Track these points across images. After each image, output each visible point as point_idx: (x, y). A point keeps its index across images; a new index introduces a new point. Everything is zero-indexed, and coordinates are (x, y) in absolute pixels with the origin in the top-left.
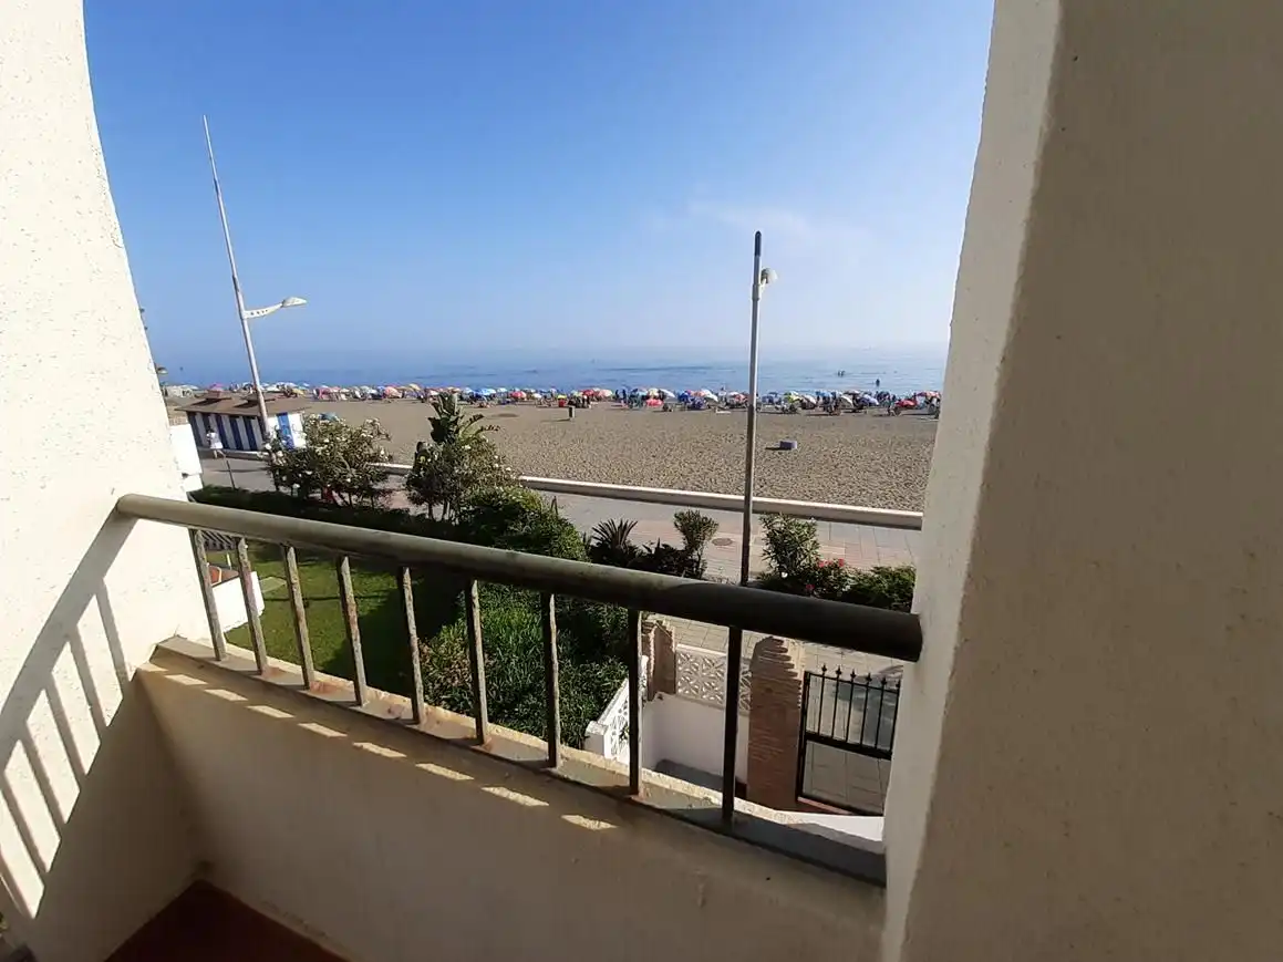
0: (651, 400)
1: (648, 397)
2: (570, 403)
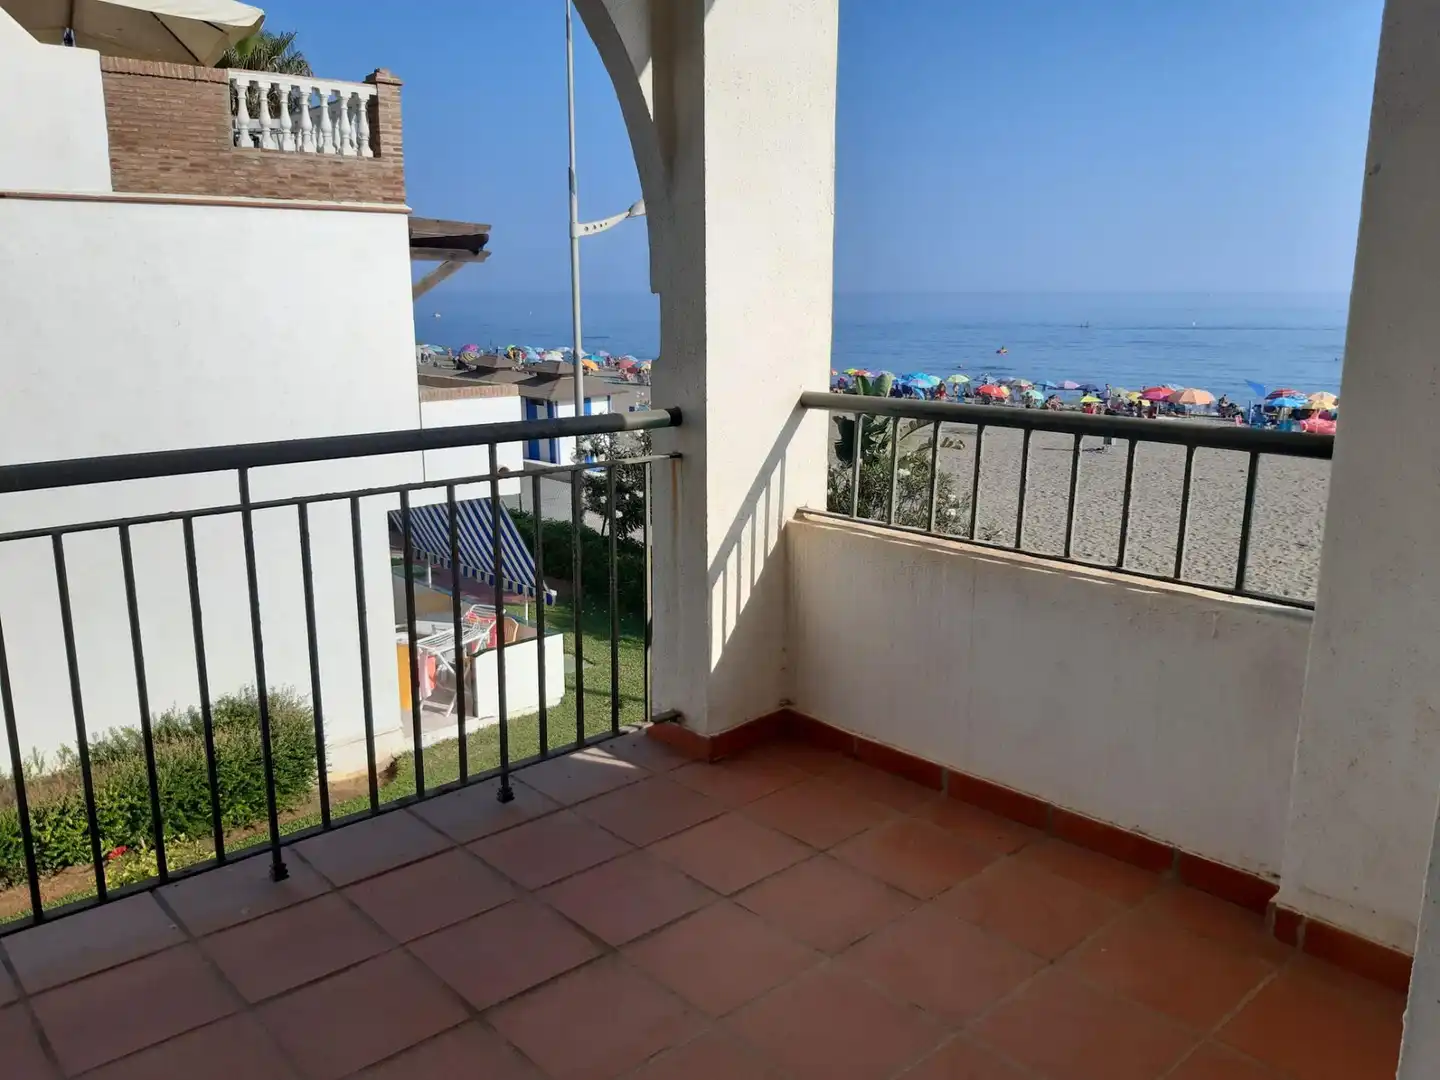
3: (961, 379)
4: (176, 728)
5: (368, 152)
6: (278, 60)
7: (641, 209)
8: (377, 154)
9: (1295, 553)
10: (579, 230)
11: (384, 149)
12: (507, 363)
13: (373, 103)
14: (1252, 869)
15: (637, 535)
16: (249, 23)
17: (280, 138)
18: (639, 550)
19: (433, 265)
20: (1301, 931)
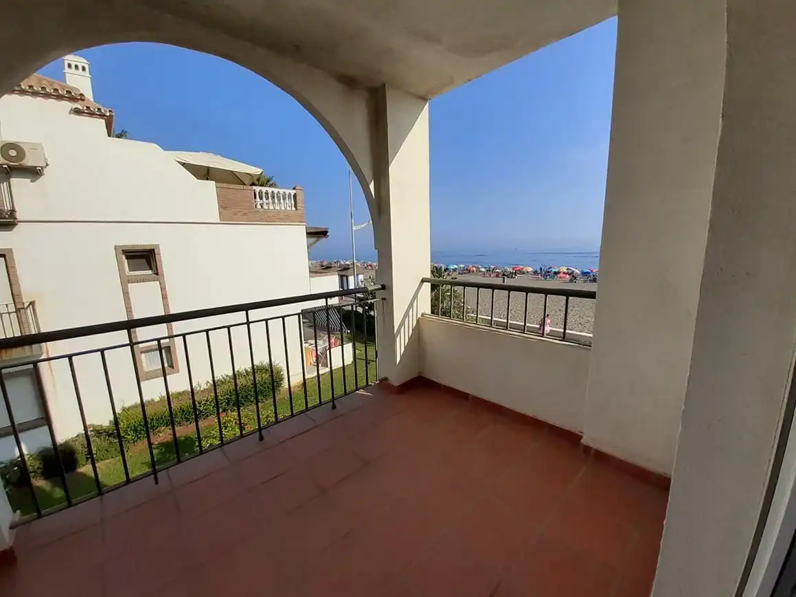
0: (562, 275)
1: (559, 273)
2: (504, 275)
3: (462, 266)
4: (241, 374)
5: (294, 209)
6: (269, 183)
7: (371, 222)
8: (296, 209)
9: (559, 313)
10: (354, 228)
11: (298, 208)
12: (335, 265)
13: (295, 196)
14: (573, 430)
15: (372, 313)
16: (259, 173)
17: (269, 205)
18: (373, 317)
19: (313, 240)
20: (592, 452)
